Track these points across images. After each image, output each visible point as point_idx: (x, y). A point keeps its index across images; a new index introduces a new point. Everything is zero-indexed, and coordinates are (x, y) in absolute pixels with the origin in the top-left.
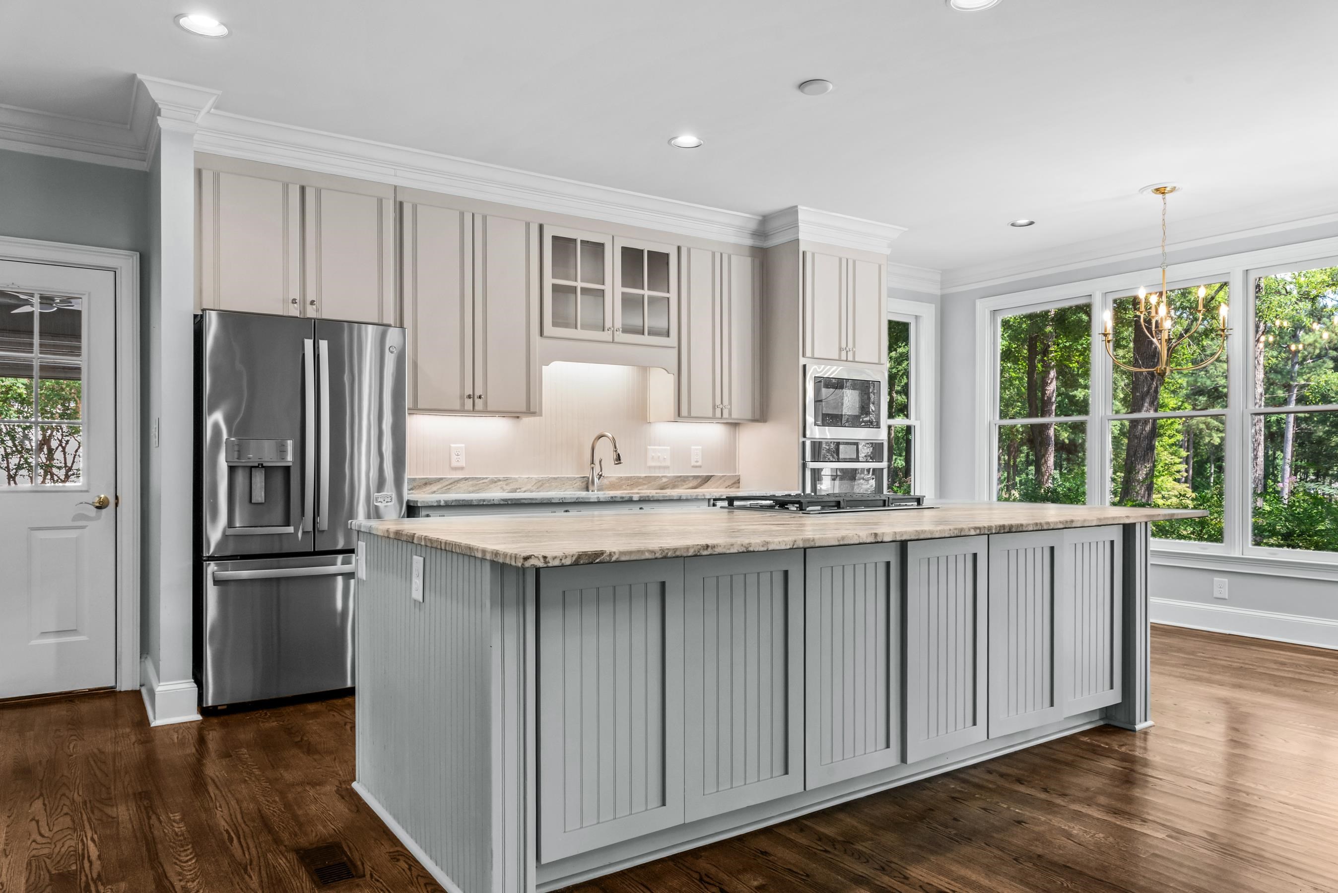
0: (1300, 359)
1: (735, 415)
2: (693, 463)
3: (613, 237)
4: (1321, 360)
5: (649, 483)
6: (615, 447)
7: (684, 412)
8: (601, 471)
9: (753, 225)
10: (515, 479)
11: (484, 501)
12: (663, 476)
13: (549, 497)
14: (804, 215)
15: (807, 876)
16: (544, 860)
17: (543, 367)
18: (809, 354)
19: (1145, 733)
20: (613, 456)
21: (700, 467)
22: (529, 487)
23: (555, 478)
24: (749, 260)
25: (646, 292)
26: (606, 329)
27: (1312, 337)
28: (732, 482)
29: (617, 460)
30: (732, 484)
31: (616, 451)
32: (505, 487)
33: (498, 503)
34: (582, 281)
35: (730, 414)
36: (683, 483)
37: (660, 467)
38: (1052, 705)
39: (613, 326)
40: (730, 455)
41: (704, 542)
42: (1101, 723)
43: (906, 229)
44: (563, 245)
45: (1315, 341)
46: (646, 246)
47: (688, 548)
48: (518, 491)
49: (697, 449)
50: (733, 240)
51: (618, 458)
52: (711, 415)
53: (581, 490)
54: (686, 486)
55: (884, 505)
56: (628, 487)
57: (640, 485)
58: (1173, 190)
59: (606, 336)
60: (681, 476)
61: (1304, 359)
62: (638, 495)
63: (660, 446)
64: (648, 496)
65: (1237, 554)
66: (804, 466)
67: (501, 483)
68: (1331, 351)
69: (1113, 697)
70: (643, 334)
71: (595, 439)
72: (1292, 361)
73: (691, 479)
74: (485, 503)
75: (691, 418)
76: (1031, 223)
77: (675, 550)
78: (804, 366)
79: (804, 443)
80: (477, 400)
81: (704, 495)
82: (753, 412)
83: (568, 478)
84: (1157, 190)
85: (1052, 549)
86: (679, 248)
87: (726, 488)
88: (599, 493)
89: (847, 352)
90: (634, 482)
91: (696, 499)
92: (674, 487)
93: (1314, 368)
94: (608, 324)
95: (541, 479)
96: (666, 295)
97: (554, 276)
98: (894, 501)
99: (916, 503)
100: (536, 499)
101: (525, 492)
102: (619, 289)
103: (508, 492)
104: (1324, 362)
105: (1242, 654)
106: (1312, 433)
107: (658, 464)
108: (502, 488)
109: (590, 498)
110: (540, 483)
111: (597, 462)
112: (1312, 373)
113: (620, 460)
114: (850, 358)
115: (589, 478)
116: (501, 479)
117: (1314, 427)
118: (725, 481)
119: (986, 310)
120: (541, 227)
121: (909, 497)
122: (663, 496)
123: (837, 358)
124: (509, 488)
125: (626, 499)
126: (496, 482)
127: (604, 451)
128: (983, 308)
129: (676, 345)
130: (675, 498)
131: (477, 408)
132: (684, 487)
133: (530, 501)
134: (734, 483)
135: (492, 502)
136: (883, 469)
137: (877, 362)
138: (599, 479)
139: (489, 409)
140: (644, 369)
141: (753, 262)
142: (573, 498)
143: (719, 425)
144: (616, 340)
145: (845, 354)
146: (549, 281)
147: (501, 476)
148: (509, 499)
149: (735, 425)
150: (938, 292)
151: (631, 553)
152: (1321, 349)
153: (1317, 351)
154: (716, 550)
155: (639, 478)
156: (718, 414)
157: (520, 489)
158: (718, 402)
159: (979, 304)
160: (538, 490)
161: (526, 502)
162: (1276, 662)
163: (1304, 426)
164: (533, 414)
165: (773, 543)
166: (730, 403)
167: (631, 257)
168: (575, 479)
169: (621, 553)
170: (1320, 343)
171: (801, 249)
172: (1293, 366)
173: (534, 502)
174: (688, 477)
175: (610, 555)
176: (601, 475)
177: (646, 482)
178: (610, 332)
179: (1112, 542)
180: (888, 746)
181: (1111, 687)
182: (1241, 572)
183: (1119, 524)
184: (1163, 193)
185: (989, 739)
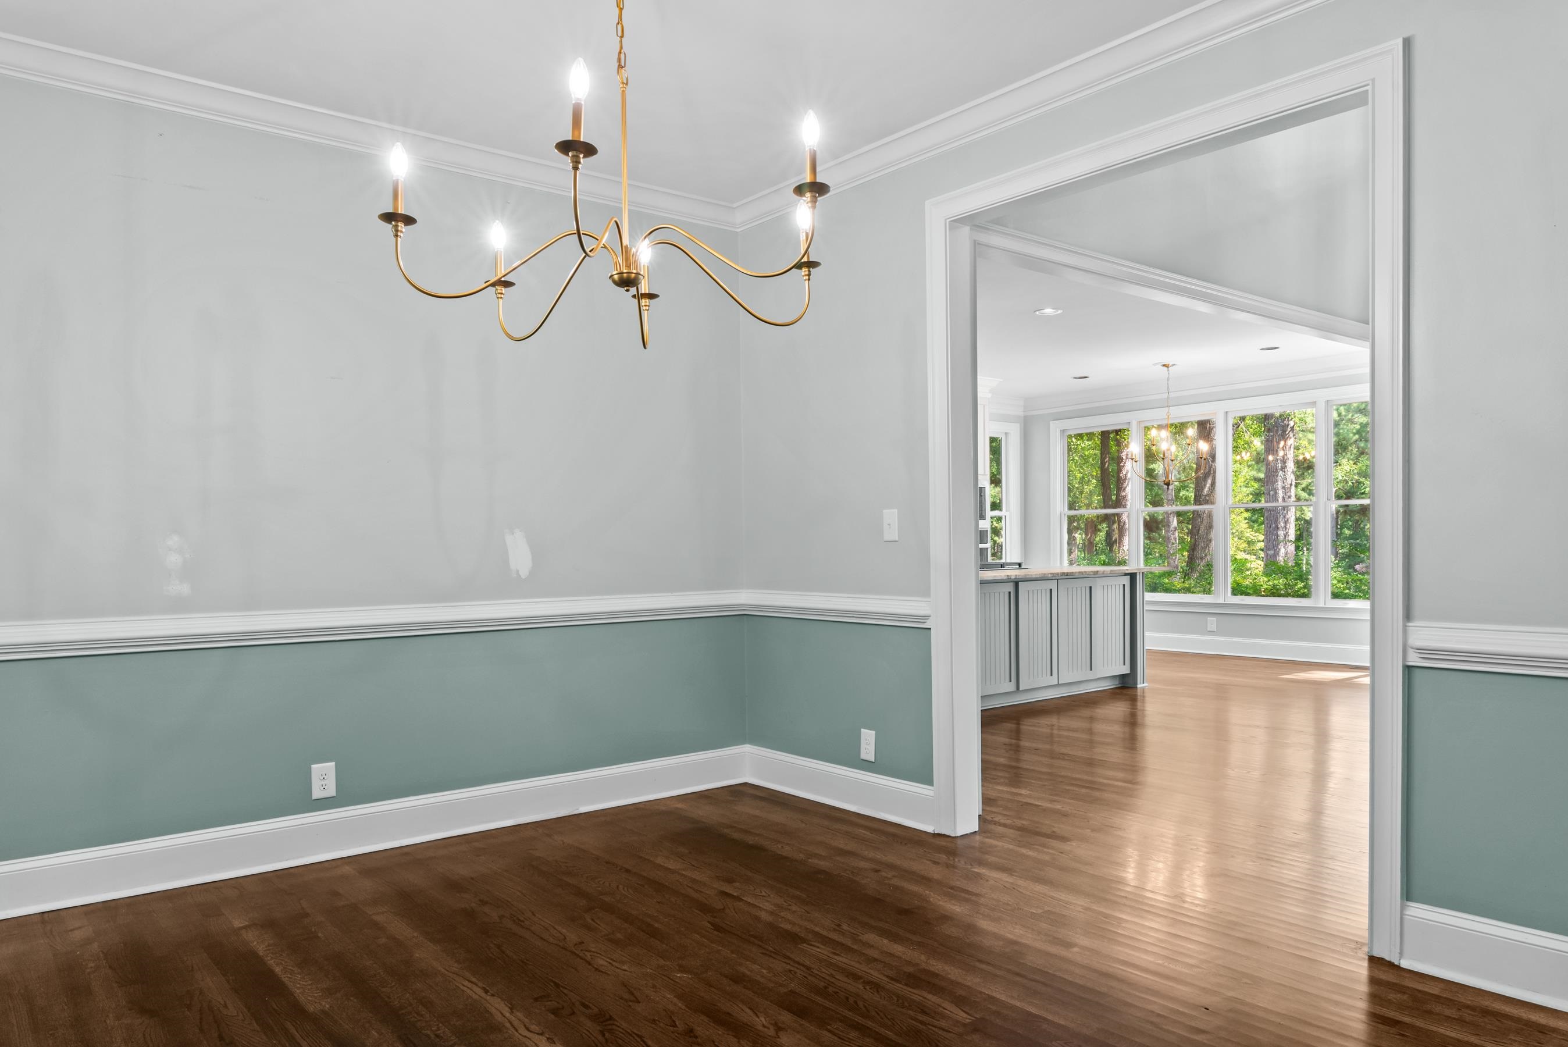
19: (1143, 689)
38: (1091, 670)
42: (1120, 686)
58: (1174, 366)
65: (1221, 601)
69: (1125, 670)
76: (1086, 377)
84: (1164, 365)
85: (1091, 588)
99: (1018, 566)
119: (1058, 429)
128: (1055, 427)
136: (987, 548)
150: (1022, 414)
159: (1052, 424)
179: (1124, 585)
180: (1010, 681)
181: (1124, 665)
182: (1223, 613)
183: (1126, 574)
184: (1168, 367)
185: (1058, 685)
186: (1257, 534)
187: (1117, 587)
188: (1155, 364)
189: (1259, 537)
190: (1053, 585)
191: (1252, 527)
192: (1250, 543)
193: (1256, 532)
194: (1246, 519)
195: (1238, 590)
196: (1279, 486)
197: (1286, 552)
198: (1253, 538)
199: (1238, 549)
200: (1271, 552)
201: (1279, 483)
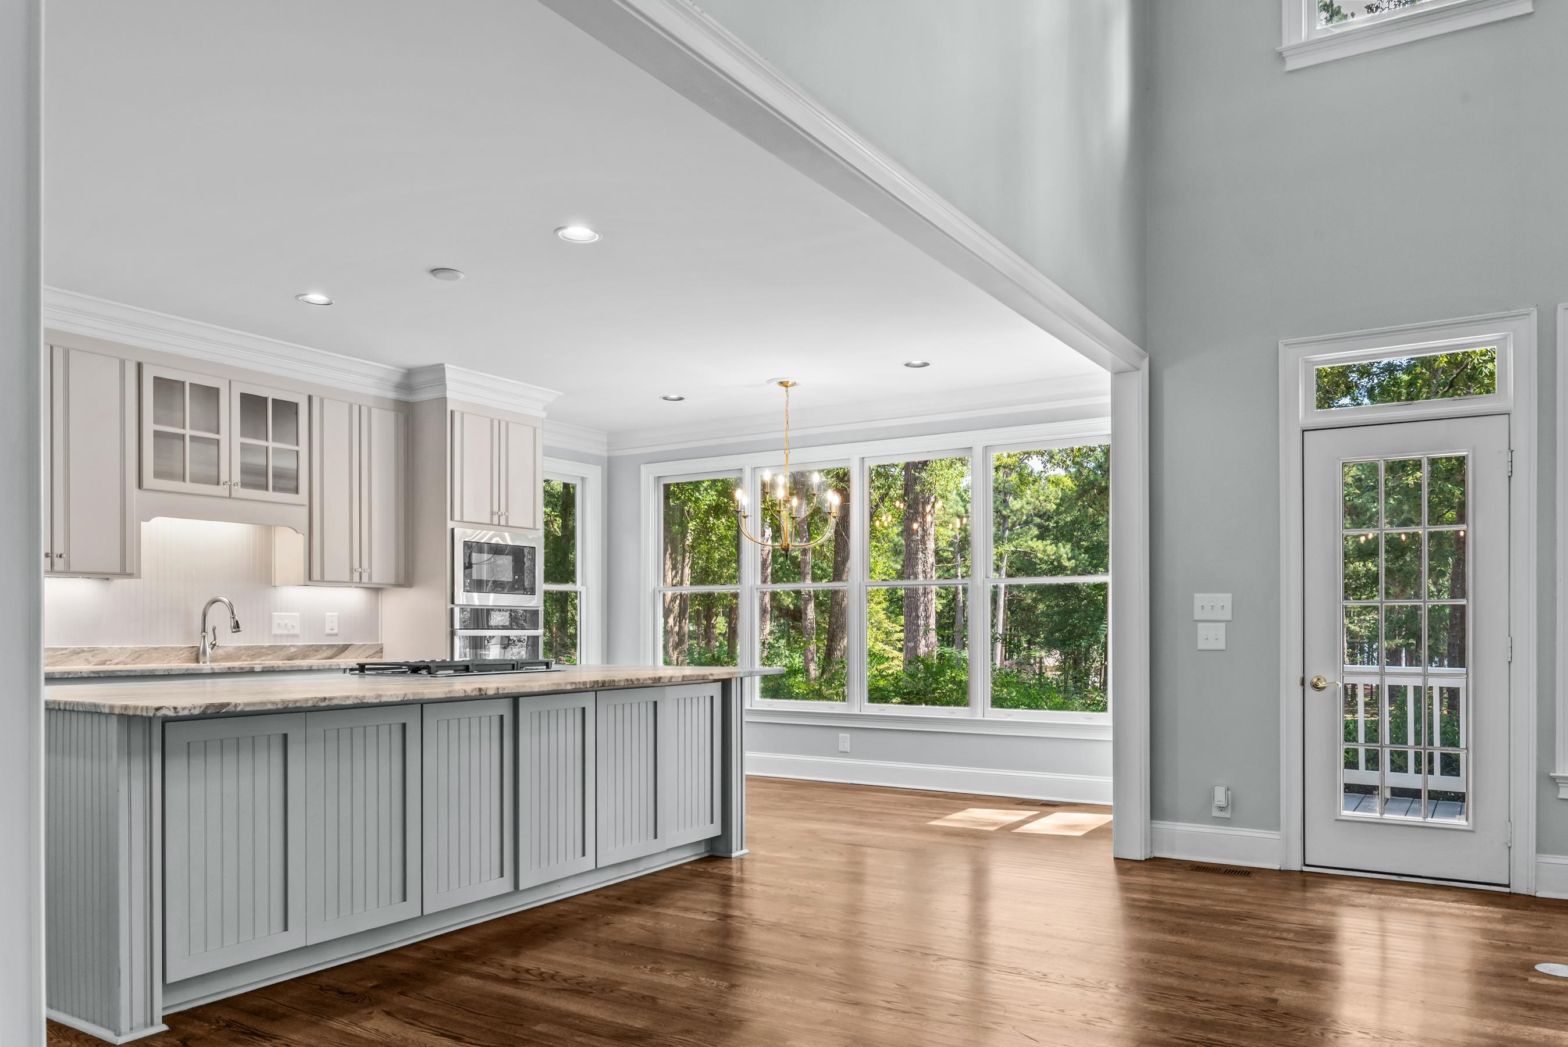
0: (1010, 525)
1: (376, 579)
2: (328, 631)
3: (230, 382)
4: (1027, 527)
5: (275, 652)
6: (233, 613)
7: (316, 574)
8: (215, 640)
9: (396, 378)
10: (103, 649)
11: (69, 673)
12: (291, 646)
13: (151, 669)
14: (452, 373)
15: (419, 975)
16: (169, 981)
17: (142, 523)
18: (457, 517)
19: (741, 859)
20: (229, 623)
21: (336, 635)
22: (122, 658)
23: (156, 649)
24: (391, 416)
25: (271, 444)
26: (222, 483)
27: (1020, 502)
28: (374, 651)
29: (234, 628)
30: (373, 654)
31: (233, 618)
32: (91, 659)
33: (86, 676)
34: (191, 428)
35: (370, 578)
36: (316, 653)
37: (287, 636)
38: (656, 837)
39: (230, 480)
40: (371, 621)
41: (322, 695)
42: (707, 855)
43: (562, 394)
44: (166, 387)
45: (1022, 507)
46: (271, 394)
47: (307, 700)
48: (108, 663)
49: (332, 616)
50: (373, 392)
51: (237, 626)
52: (348, 579)
53: (190, 661)
54: (319, 657)
55: (513, 669)
56: (249, 658)
57: (263, 656)
58: (794, 384)
59: (222, 490)
60: (312, 645)
61: (1014, 525)
62: (261, 666)
63: (287, 612)
64: (273, 667)
65: (855, 710)
66: (453, 634)
67: (86, 654)
68: (1035, 518)
69: (715, 831)
70: (267, 489)
71: (207, 604)
72: (1003, 527)
73: (324, 648)
74: (70, 676)
75: (323, 582)
76: (681, 399)
77: (296, 702)
78: (453, 530)
79: (452, 610)
80: (56, 560)
81: (338, 665)
82: (397, 576)
83: (172, 648)
84: (781, 383)
85: (655, 703)
86: (310, 398)
87: (367, 657)
88: (212, 664)
89: (499, 516)
90: (257, 652)
91: (330, 670)
92: (304, 657)
93: (1022, 534)
94: (224, 477)
95: (138, 649)
96: (295, 448)
97: (156, 421)
98: (522, 665)
99: (545, 667)
100: (135, 671)
101: (117, 664)
102: (238, 439)
103: (95, 665)
104: (1030, 529)
105: (850, 798)
106: (1023, 600)
107: (286, 632)
108: (86, 660)
109: (202, 669)
110: (138, 654)
111: (209, 629)
112: (1020, 539)
113: (238, 628)
114: (503, 522)
115: (199, 648)
116: (85, 649)
117: (1023, 594)
118: (365, 651)
119: (651, 476)
120: (140, 366)
121: (538, 661)
122: (291, 667)
123: (489, 522)
124: (96, 660)
125: (247, 670)
126: (79, 653)
127: (219, 617)
128: (647, 474)
129: (307, 503)
130: (305, 669)
131: (56, 568)
132: (315, 658)
133: (127, 674)
134: (377, 652)
135: (79, 675)
136: (538, 637)
137: (532, 527)
138: (212, 649)
139: (72, 569)
140: (268, 528)
141: (397, 418)
142: (182, 669)
143: (358, 589)
144: (233, 495)
145: (497, 519)
146: (150, 427)
147: (85, 646)
148: (101, 672)
149: (377, 590)
150: (605, 454)
151: (254, 704)
152: (1027, 515)
153: (1025, 518)
154: (333, 701)
155: (262, 647)
156: (356, 578)
157: (110, 660)
158: (356, 564)
159: (644, 469)
160: (133, 662)
161: (123, 674)
162: (873, 802)
163: (1015, 593)
164: (130, 575)
165: (386, 695)
166: (370, 567)
167: (253, 405)
168: (181, 649)
169: (246, 704)
170: (1026, 509)
171: (449, 408)
172: (1004, 532)
173: (133, 674)
174: (322, 646)
175: (236, 705)
176: (215, 645)
177: (271, 652)
178: (226, 487)
179: (712, 697)
180: (502, 876)
181: (712, 822)
182: (858, 727)
183: (715, 681)
184: (786, 386)
185: (597, 869)
186: (894, 625)
187: (701, 700)
188: (769, 381)
189: (896, 628)
190: (587, 701)
191: (889, 618)
192: (888, 633)
193: (893, 623)
194: (884, 610)
195: (877, 695)
196: (919, 570)
197: (929, 644)
198: (890, 629)
199: (876, 640)
200: (911, 644)
201: (920, 567)
